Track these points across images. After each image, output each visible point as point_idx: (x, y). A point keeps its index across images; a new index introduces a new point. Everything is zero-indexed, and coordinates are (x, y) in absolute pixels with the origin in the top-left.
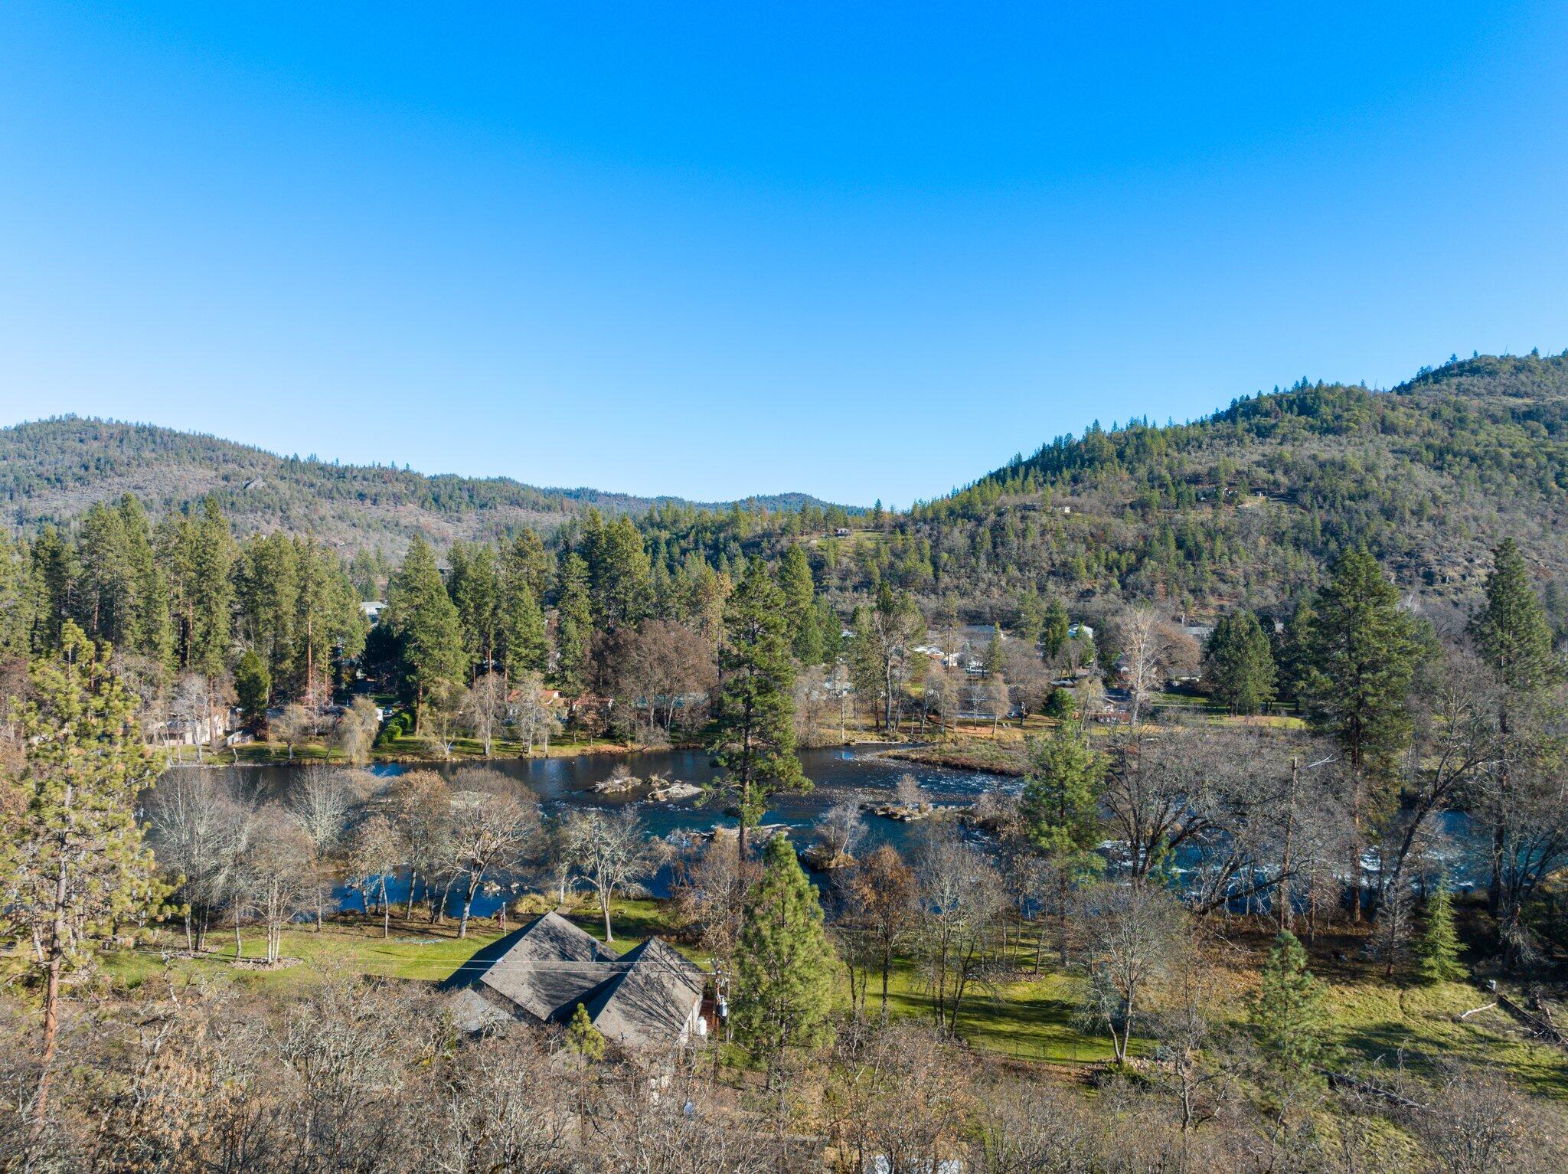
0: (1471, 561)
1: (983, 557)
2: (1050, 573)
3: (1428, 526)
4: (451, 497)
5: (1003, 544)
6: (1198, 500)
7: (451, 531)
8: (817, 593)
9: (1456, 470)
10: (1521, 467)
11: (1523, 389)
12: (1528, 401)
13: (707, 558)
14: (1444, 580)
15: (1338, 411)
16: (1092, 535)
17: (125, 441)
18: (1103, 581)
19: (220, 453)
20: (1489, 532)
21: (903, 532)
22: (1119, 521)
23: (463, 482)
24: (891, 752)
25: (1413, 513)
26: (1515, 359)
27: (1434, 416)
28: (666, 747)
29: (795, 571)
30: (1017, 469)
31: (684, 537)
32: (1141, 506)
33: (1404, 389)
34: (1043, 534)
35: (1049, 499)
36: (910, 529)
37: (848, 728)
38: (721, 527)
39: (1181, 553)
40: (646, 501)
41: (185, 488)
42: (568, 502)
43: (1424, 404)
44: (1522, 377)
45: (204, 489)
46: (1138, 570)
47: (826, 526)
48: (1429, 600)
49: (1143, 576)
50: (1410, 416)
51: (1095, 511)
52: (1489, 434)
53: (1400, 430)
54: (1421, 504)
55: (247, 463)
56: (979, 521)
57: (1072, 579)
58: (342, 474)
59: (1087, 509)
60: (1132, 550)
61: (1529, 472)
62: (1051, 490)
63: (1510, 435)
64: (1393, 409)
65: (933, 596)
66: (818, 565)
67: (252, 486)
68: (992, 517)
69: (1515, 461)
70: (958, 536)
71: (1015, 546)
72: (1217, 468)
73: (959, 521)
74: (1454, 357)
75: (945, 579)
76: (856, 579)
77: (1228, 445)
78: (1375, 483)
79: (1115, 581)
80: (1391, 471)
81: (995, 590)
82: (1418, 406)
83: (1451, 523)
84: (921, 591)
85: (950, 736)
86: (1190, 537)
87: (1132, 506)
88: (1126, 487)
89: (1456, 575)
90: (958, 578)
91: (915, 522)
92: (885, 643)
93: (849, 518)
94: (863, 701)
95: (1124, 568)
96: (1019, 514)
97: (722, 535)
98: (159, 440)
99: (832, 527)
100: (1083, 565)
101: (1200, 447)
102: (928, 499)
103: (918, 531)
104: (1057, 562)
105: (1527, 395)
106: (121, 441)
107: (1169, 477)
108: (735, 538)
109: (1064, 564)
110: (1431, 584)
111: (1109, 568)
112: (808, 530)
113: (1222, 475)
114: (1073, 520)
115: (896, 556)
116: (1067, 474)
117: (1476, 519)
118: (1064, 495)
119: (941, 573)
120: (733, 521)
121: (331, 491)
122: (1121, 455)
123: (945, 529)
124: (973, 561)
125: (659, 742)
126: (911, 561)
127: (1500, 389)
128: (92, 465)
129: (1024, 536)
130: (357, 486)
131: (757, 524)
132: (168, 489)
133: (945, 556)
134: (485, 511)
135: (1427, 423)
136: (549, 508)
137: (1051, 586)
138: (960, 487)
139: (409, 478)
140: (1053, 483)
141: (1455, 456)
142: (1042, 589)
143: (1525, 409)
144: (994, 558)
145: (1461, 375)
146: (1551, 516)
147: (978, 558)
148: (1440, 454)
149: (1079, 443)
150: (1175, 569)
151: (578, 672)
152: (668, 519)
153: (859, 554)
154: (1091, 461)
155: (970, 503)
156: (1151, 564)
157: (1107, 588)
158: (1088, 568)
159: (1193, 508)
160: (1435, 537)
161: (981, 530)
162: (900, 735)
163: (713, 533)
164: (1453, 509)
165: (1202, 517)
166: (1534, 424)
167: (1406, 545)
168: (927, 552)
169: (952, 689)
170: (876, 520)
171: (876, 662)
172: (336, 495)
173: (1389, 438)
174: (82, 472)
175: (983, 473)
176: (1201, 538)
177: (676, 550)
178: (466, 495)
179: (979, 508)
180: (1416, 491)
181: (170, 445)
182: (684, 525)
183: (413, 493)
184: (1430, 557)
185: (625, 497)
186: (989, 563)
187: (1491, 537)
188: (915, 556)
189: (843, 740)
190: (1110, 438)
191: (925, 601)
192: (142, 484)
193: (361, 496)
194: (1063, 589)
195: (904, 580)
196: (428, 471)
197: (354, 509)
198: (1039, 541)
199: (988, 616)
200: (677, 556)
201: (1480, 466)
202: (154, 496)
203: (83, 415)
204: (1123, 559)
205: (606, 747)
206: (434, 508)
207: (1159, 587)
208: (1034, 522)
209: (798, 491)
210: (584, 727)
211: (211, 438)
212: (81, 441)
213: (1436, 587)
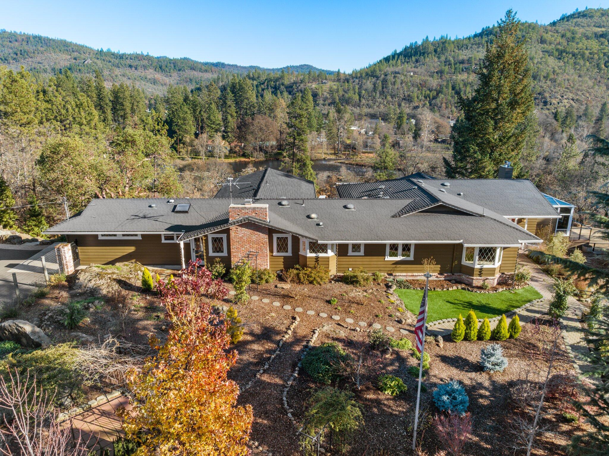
0: (562, 97)
1: (378, 92)
2: (403, 99)
3: (549, 83)
4: (166, 66)
5: (386, 87)
6: (463, 70)
7: (168, 81)
8: (314, 106)
9: (566, 60)
10: (592, 58)
11: (602, 24)
12: (603, 29)
13: (272, 92)
14: (551, 104)
15: (524, 33)
16: (420, 84)
17: (29, 42)
18: (423, 103)
19: (70, 48)
20: (572, 85)
21: (348, 82)
22: (431, 78)
23: (171, 60)
24: (339, 161)
25: (544, 77)
26: (603, 10)
27: (563, 36)
28: (263, 159)
29: (307, 98)
30: (395, 56)
31: (263, 84)
32: (441, 73)
33: (554, 24)
34: (401, 84)
35: (405, 69)
36: (351, 81)
37: (325, 154)
38: (277, 80)
39: (453, 92)
40: (245, 68)
41: (59, 63)
42: (214, 68)
43: (560, 31)
44: (604, 18)
45: (67, 64)
46: (436, 98)
47: (318, 79)
48: (544, 112)
49: (438, 101)
50: (552, 36)
51: (422, 74)
52: (583, 44)
53: (548, 42)
54: (548, 74)
55: (82, 52)
56: (378, 78)
57: (411, 101)
58: (121, 57)
59: (419, 73)
60: (435, 90)
61: (595, 61)
62: (407, 65)
63: (592, 44)
64: (547, 33)
65: (358, 108)
66: (315, 95)
67: (86, 62)
68: (383, 76)
69: (590, 56)
70: (369, 84)
71: (391, 88)
72: (471, 58)
73: (370, 78)
74: (577, 10)
75: (363, 101)
76: (330, 101)
77: (478, 47)
78: (532, 65)
79: (427, 102)
80: (539, 60)
81: (382, 106)
82: (557, 32)
83: (558, 82)
84: (354, 106)
85: (359, 156)
86: (458, 85)
87: (437, 73)
88: (436, 65)
89: (556, 102)
90: (368, 101)
91: (353, 78)
92: (338, 124)
93: (327, 76)
94: (330, 145)
95: (431, 97)
96: (393, 75)
97: (278, 83)
98: (43, 42)
99: (320, 80)
100: (416, 96)
101: (467, 48)
102: (358, 69)
103: (354, 82)
104: (406, 95)
105: (604, 26)
106: (27, 42)
107: (453, 61)
108: (283, 84)
109: (409, 96)
110: (545, 105)
111: (425, 97)
112: (311, 81)
113: (473, 60)
114: (414, 78)
115: (346, 92)
116: (414, 59)
117: (568, 80)
118: (411, 68)
119: (362, 99)
120: (282, 77)
121: (118, 64)
122: (435, 51)
123: (364, 81)
124: (374, 94)
125: (261, 157)
126: (350, 94)
127: (592, 25)
128: (19, 53)
129: (394, 84)
130: (128, 62)
131: (291, 78)
132: (52, 64)
133: (364, 92)
134: (181, 72)
135: (559, 39)
136: (206, 71)
137: (403, 104)
138: (372, 63)
139: (148, 58)
140: (407, 62)
141: (567, 54)
142: (400, 105)
143: (601, 33)
144: (382, 93)
145: (578, 18)
146: (599, 78)
147: (376, 93)
148: (561, 52)
149: (419, 46)
150: (450, 98)
151: (232, 133)
152: (256, 76)
153: (331, 91)
154: (424, 53)
155: (374, 70)
156: (441, 96)
157: (424, 105)
158: (418, 97)
159: (460, 74)
160: (551, 87)
161: (378, 81)
162: (342, 156)
163: (274, 82)
164: (560, 76)
165: (463, 78)
166: (602, 39)
167: (539, 89)
168: (357, 90)
169: (360, 141)
170: (338, 76)
171: (335, 130)
172: (120, 66)
173: (542, 46)
174: (15, 56)
175: (381, 58)
176: (461, 86)
177: (260, 89)
178: (172, 65)
179: (378, 73)
180: (547, 68)
181: (48, 44)
182: (263, 78)
183: (151, 64)
184: (547, 95)
185: (236, 66)
186: (380, 94)
187: (572, 87)
188: (352, 92)
189: (323, 157)
190: (432, 44)
191: (355, 110)
192: (41, 62)
193: (130, 66)
194: (407, 105)
195: (347, 102)
196: (155, 55)
197: (128, 71)
198: (400, 86)
199: (378, 116)
200: (260, 91)
201: (575, 58)
202: (47, 67)
203: (8, 30)
204: (431, 94)
205: (243, 159)
206: (160, 71)
207: (444, 105)
208: (398, 79)
209: (307, 64)
210: (235, 152)
211: (65, 41)
212: (10, 42)
213: (548, 107)
